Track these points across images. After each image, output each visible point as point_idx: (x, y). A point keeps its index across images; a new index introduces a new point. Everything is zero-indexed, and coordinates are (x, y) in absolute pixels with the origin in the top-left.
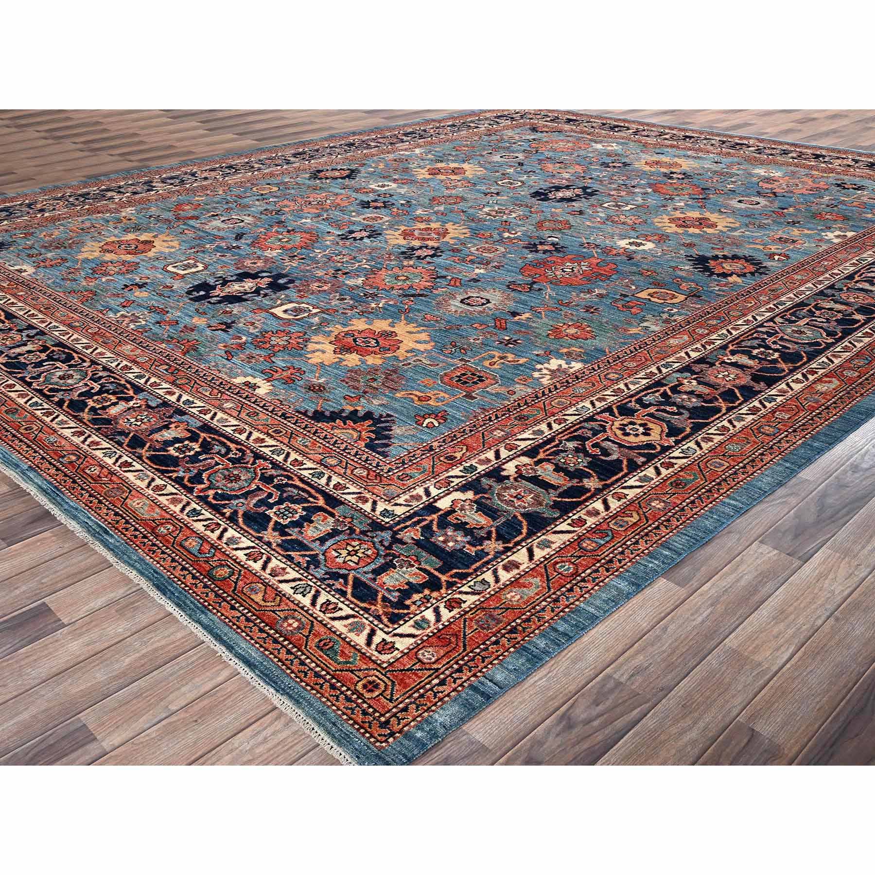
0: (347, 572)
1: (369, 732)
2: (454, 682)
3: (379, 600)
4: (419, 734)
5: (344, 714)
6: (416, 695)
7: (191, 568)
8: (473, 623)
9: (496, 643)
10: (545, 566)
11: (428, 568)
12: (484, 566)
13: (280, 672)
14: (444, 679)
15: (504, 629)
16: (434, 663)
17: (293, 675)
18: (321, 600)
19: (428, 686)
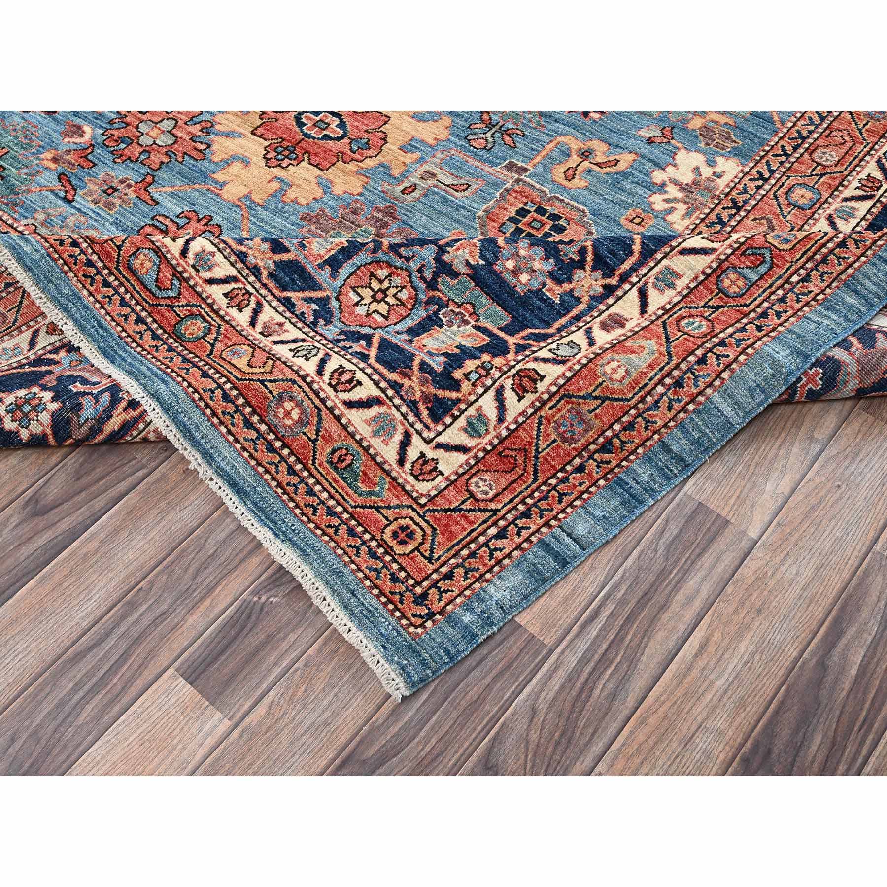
0: (371, 331)
1: (399, 610)
2: (519, 534)
3: (416, 368)
4: (467, 618)
5: (367, 577)
6: (465, 552)
7: (149, 320)
8: (550, 430)
9: (580, 469)
10: (664, 323)
11: (489, 326)
12: (571, 324)
13: (280, 505)
14: (505, 528)
15: (593, 443)
16: (491, 500)
17: (298, 511)
18: (331, 366)
19: (482, 539)
